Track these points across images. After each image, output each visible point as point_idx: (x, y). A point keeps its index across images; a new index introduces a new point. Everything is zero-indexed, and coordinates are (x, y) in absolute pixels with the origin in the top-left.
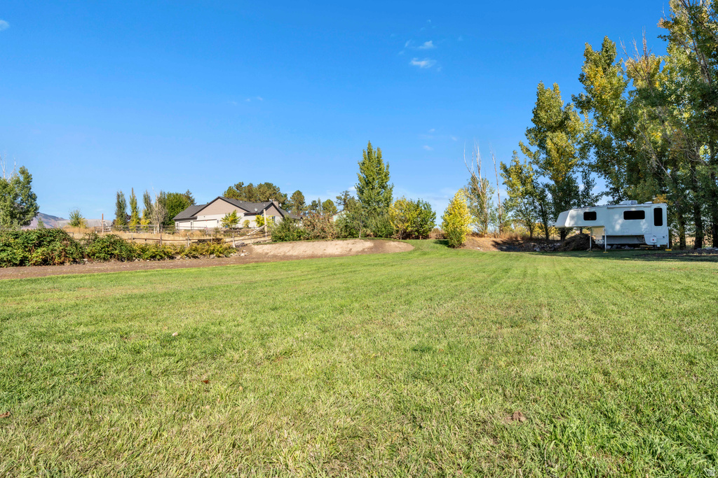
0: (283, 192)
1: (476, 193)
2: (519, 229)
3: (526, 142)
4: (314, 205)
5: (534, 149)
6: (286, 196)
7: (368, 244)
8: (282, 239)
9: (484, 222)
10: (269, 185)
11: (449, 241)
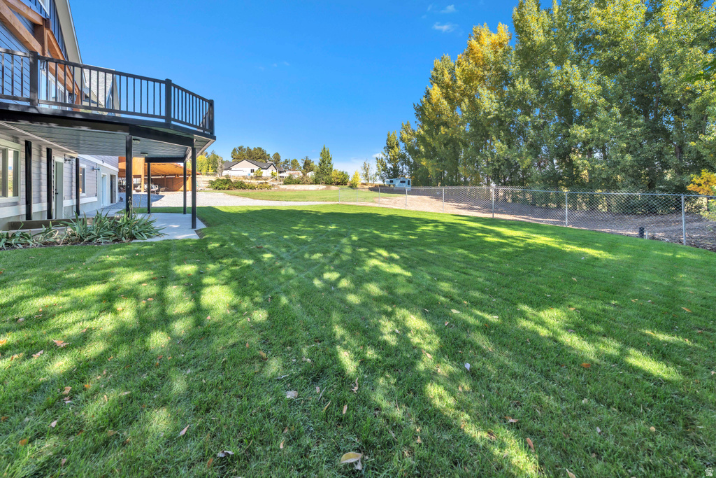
0: (267, 153)
1: (366, 169)
2: (379, 182)
3: (384, 151)
4: (286, 162)
5: (386, 154)
6: (269, 155)
7: (325, 187)
8: (289, 183)
9: (368, 180)
10: (260, 149)
11: (353, 186)
